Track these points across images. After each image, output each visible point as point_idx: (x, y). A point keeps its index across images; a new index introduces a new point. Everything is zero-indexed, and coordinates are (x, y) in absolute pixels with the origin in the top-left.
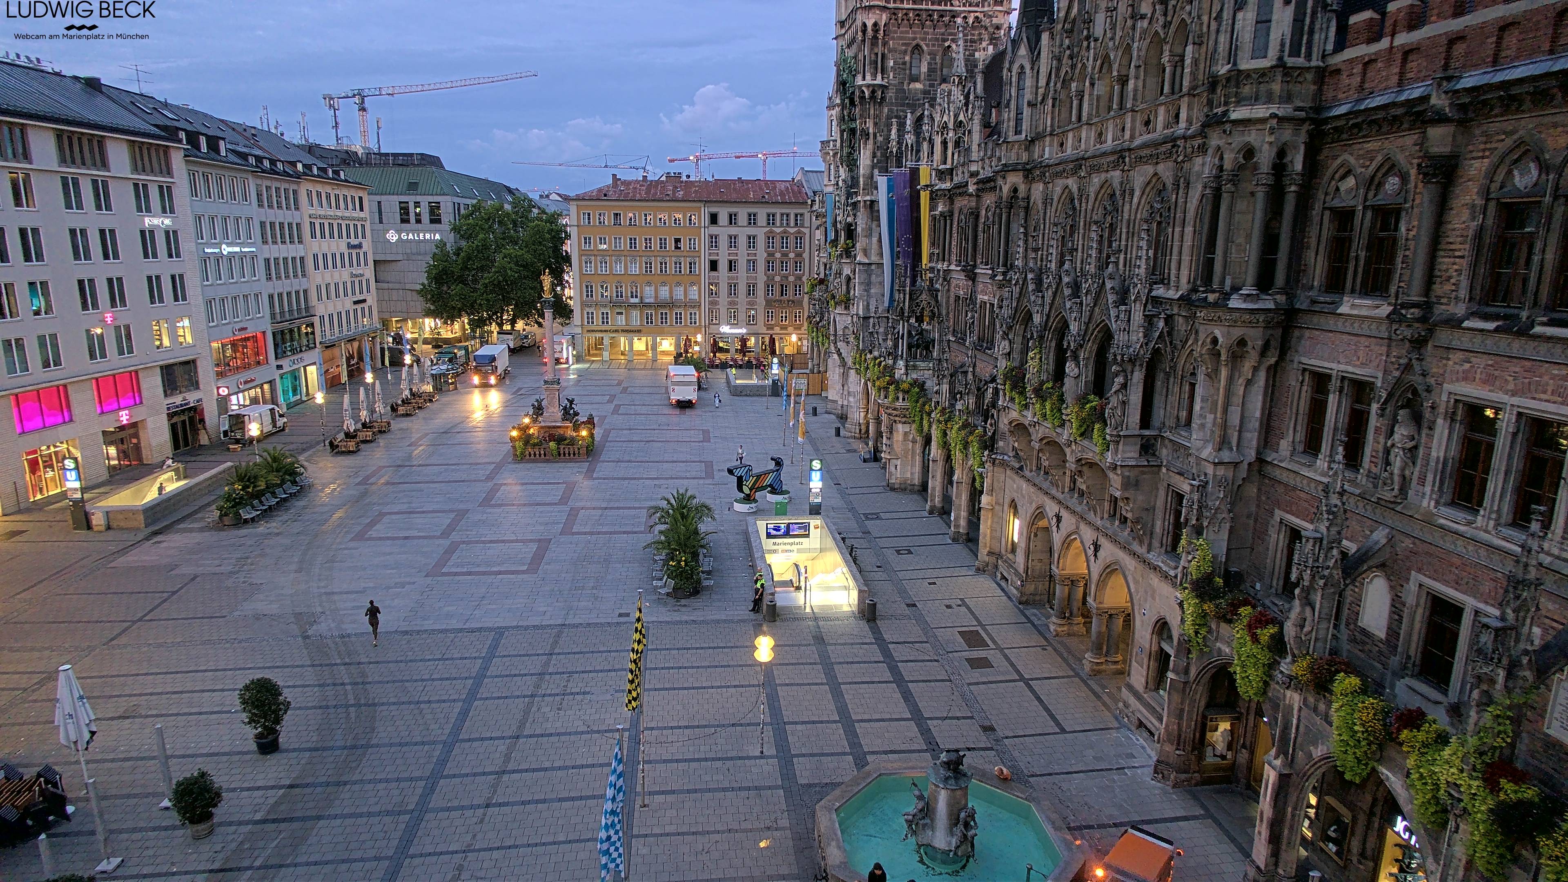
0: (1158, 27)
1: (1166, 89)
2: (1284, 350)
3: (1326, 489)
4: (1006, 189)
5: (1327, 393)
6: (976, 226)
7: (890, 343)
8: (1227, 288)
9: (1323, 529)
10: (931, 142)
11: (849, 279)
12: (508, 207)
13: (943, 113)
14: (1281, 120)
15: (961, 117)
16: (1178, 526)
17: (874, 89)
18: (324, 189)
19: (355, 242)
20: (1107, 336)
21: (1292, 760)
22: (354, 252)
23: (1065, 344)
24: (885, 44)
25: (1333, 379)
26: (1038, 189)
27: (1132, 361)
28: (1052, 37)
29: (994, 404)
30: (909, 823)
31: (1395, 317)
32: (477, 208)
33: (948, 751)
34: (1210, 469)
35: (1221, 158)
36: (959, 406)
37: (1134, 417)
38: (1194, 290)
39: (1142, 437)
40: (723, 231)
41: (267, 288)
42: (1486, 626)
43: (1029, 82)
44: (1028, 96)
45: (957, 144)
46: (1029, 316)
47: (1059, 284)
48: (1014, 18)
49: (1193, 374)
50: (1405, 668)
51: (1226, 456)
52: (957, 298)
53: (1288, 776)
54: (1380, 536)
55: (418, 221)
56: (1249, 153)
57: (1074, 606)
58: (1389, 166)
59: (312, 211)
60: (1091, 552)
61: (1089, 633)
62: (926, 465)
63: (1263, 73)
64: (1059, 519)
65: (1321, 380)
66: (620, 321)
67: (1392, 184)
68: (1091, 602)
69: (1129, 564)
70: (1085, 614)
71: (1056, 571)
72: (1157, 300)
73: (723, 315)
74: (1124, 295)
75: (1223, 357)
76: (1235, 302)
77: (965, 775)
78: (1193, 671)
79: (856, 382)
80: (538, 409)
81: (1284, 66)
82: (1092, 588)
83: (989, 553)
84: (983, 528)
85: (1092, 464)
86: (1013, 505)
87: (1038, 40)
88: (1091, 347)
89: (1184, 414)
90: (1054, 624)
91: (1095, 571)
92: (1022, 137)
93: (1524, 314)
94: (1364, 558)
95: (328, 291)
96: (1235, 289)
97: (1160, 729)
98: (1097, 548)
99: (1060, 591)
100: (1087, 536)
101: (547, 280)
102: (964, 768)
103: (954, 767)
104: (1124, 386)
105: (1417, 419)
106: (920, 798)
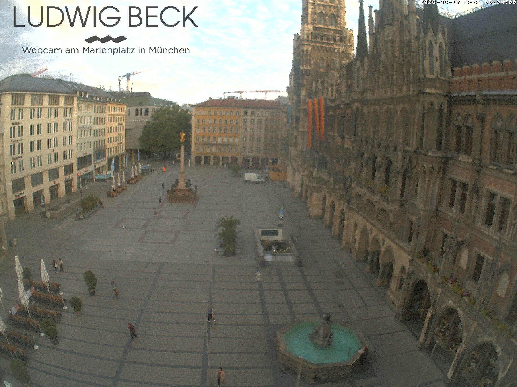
0: (401, 60)
1: (406, 80)
2: (444, 172)
3: (455, 220)
4: (354, 107)
5: (456, 187)
6: (344, 120)
7: (311, 162)
8: (428, 148)
9: (453, 233)
10: (327, 89)
11: (296, 137)
12: (171, 109)
13: (332, 79)
14: (440, 95)
15: (338, 82)
16: (411, 233)
17: (307, 70)
18: (113, 106)
19: (120, 123)
20: (389, 163)
21: (436, 310)
22: (120, 126)
23: (376, 165)
24: (310, 56)
25: (458, 183)
26: (365, 109)
27: (398, 172)
28: (368, 59)
29: (350, 186)
30: (310, 337)
31: (473, 163)
32: (161, 109)
33: (326, 314)
34: (422, 213)
35: (424, 104)
36: (337, 187)
37: (399, 193)
38: (418, 148)
39: (401, 200)
40: (249, 118)
41: (93, 139)
42: (489, 263)
43: (361, 72)
44: (361, 77)
45: (337, 91)
46: (363, 154)
47: (373, 143)
48: (355, 52)
49: (418, 178)
50: (469, 278)
51: (427, 208)
52: (337, 146)
53: (434, 315)
54: (467, 235)
55: (141, 115)
56: (432, 104)
57: (374, 262)
58: (469, 114)
59: (109, 113)
60: (381, 242)
61: (378, 272)
62: (324, 209)
63: (433, 79)
64: (371, 230)
65: (454, 182)
66: (208, 150)
67: (470, 120)
68: (380, 261)
69: (394, 247)
70: (378, 265)
71: (369, 249)
72: (406, 151)
73: (248, 149)
74: (395, 148)
75: (427, 172)
76: (430, 154)
77: (331, 321)
78: (411, 283)
79: (298, 176)
80: (177, 183)
81: (439, 79)
82: (381, 255)
83: (346, 243)
84: (344, 233)
85: (384, 210)
86: (355, 225)
87: (363, 60)
88: (384, 167)
89: (415, 193)
90: (367, 269)
91: (383, 249)
92: (360, 90)
93: (502, 165)
94: (463, 243)
95: (111, 140)
96: (430, 149)
97: (398, 303)
98: (384, 241)
99: (370, 257)
100: (381, 236)
101: (183, 135)
102: (330, 319)
103: (328, 319)
104: (396, 181)
105: (478, 197)
106: (314, 329)
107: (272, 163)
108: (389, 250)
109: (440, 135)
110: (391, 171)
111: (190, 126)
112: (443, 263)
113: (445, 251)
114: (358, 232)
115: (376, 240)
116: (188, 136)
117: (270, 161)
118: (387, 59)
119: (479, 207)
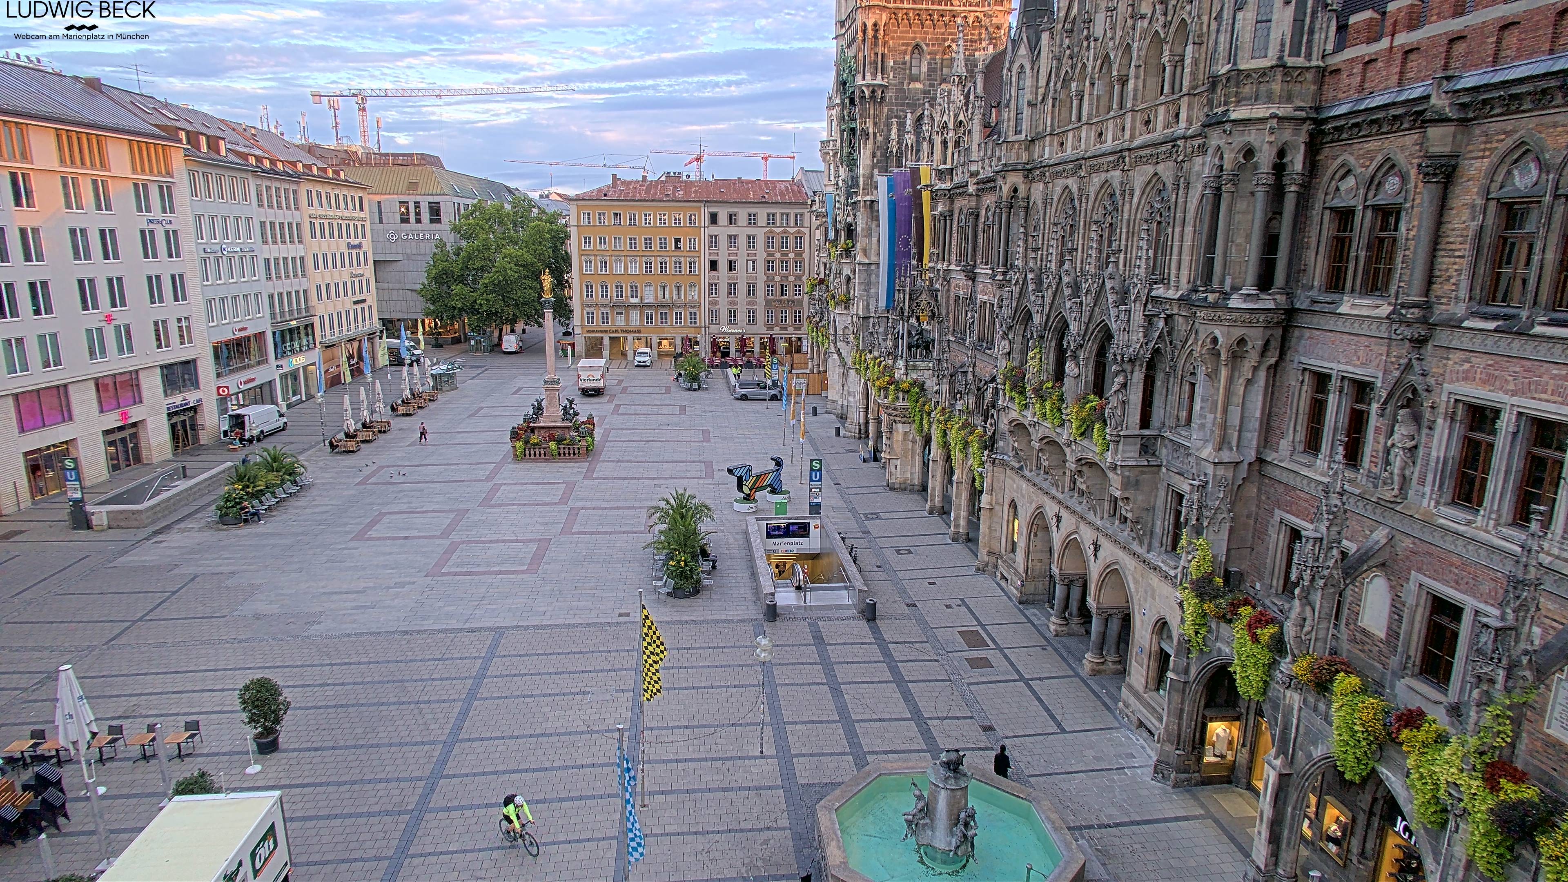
0: (1158, 26)
1: (1167, 89)
2: (1284, 350)
3: (1326, 489)
4: (1006, 189)
5: (1327, 393)
6: (976, 226)
7: (890, 343)
8: (1227, 288)
9: (1323, 529)
10: (931, 142)
11: (849, 279)
12: (508, 207)
13: (943, 112)
14: (1281, 120)
15: (961, 117)
16: (1178, 526)
17: (873, 89)
18: (324, 188)
19: (355, 242)
20: (1107, 336)
21: (1292, 760)
22: (354, 252)
23: (1065, 344)
24: (885, 44)
25: (1333, 379)
26: (1038, 189)
27: (1132, 361)
28: (1052, 36)
29: (994, 404)
30: (909, 823)
31: (1395, 317)
32: (477, 208)
34: (1210, 469)
35: (1221, 158)
36: (959, 406)
37: (1135, 417)
38: (1194, 290)
39: (1142, 436)
40: (723, 231)
41: (268, 288)
42: (1486, 626)
43: (1028, 82)
44: (1028, 96)
45: (957, 144)
46: (1029, 316)
47: (1059, 284)
48: (1014, 18)
49: (1193, 374)
50: (1405, 668)
51: (1226, 456)
52: (957, 298)
53: (1288, 776)
54: (1380, 536)
55: (418, 221)
56: (1249, 153)
57: (1074, 605)
58: (1389, 166)
59: (311, 211)
60: (1090, 552)
61: (1088, 633)
62: (925, 465)
63: (1263, 73)
64: (1059, 519)
65: (1321, 380)
66: (620, 321)
67: (1392, 183)
68: (1091, 602)
69: (1129, 564)
70: (1085, 613)
71: (1056, 571)
72: (1157, 300)
73: (723, 315)
74: (1123, 296)
75: (1223, 357)
76: (1235, 302)
77: (965, 775)
78: (1193, 671)
79: (855, 383)
80: (538, 409)
81: (1284, 66)
82: (1092, 588)
83: (990, 553)
84: (983, 527)
85: (1091, 464)
86: (1013, 505)
87: (1038, 40)
88: (1091, 347)
89: (1184, 414)
90: (1054, 623)
91: (1095, 570)
92: (1022, 137)
93: (1524, 314)
94: (1364, 557)
95: (328, 291)
96: (1235, 289)
97: (1160, 728)
98: (1097, 548)
99: (1059, 591)
100: (1087, 536)
101: (547, 281)
102: (964, 768)
103: (954, 767)
104: (1124, 386)
105: (1417, 419)
106: (920, 798)
107: (789, 351)
108: (1112, 573)
109: (1270, 243)
110: (1110, 357)
111: (567, 259)
112: (1293, 615)
113: (1300, 578)
114: (1020, 526)
115: (1072, 544)
116: (561, 283)
117: (782, 345)
118: (1113, 28)
119: (1421, 451)
